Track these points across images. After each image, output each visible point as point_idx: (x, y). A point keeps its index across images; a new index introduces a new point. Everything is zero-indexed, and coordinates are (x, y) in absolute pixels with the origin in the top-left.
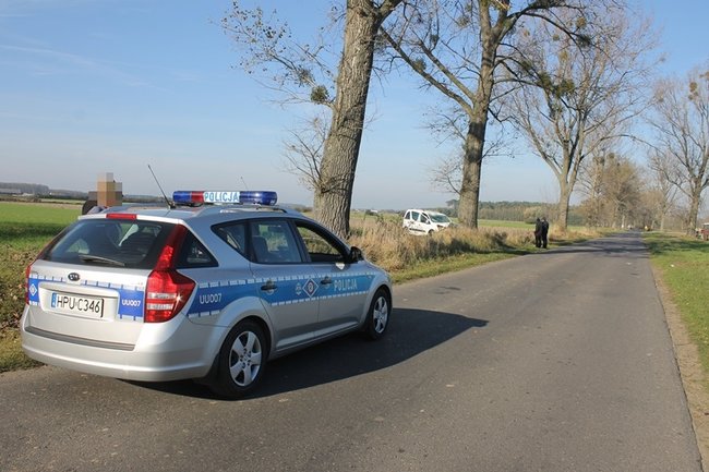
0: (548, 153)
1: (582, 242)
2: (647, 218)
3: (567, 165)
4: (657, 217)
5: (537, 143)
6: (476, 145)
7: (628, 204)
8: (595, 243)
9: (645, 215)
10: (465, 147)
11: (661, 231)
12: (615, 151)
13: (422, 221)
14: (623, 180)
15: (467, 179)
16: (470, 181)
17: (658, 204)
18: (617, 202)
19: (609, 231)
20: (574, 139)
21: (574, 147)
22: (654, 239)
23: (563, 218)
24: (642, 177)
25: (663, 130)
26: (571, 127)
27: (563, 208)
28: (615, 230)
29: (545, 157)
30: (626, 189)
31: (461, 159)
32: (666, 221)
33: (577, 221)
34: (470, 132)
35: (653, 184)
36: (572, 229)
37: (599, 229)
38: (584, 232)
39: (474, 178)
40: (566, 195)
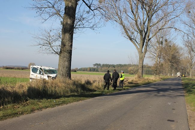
0: (132, 37)
1: (148, 84)
2: (184, 71)
3: (142, 43)
4: (188, 70)
5: (126, 32)
6: (69, 21)
7: (175, 65)
8: (155, 85)
9: (183, 70)
10: (62, 23)
11: (190, 77)
12: (168, 38)
13: (40, 73)
14: (172, 53)
15: (63, 45)
16: (64, 45)
17: (188, 64)
18: (170, 63)
19: (166, 77)
20: (146, 30)
21: (146, 34)
22: (187, 81)
23: (140, 71)
24: (181, 52)
25: (190, 27)
26: (144, 24)
27: (140, 66)
28: (169, 77)
29: (131, 39)
30: (174, 57)
31: (60, 31)
32: (192, 73)
33: (149, 73)
34: (65, 13)
35: (186, 55)
36: (146, 77)
37: (161, 77)
38: (152, 78)
39: (68, 44)
40: (142, 59)
